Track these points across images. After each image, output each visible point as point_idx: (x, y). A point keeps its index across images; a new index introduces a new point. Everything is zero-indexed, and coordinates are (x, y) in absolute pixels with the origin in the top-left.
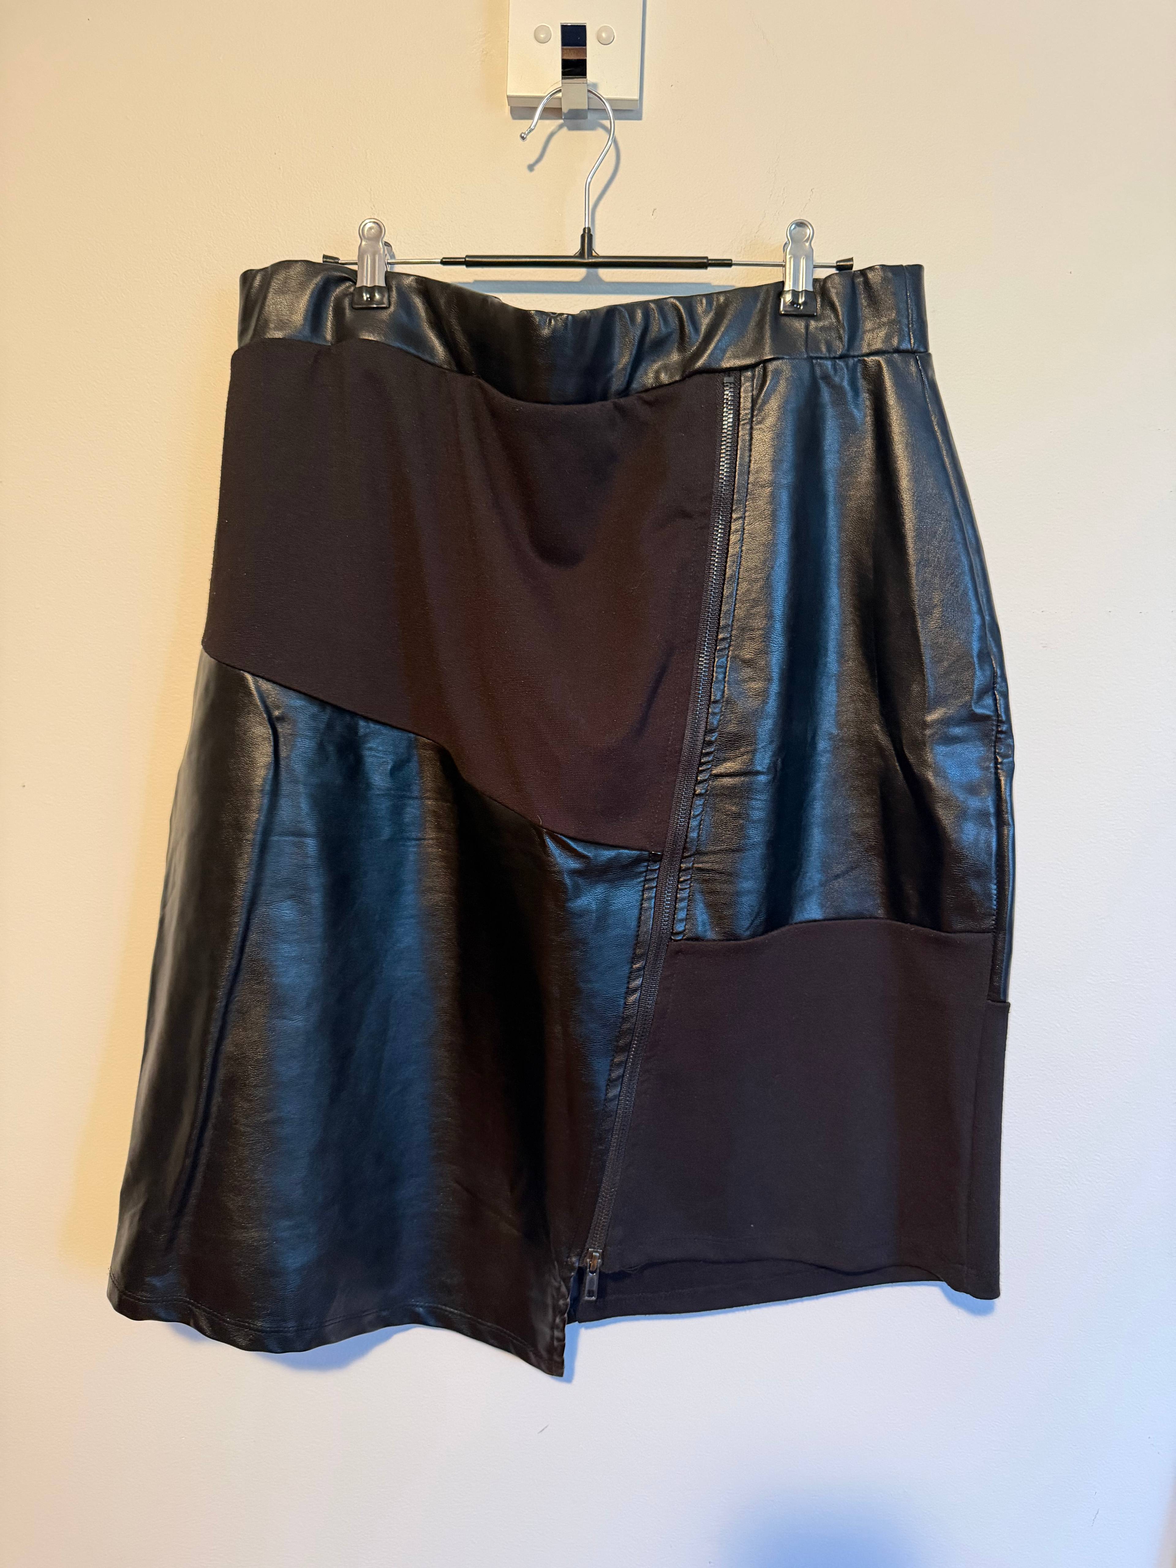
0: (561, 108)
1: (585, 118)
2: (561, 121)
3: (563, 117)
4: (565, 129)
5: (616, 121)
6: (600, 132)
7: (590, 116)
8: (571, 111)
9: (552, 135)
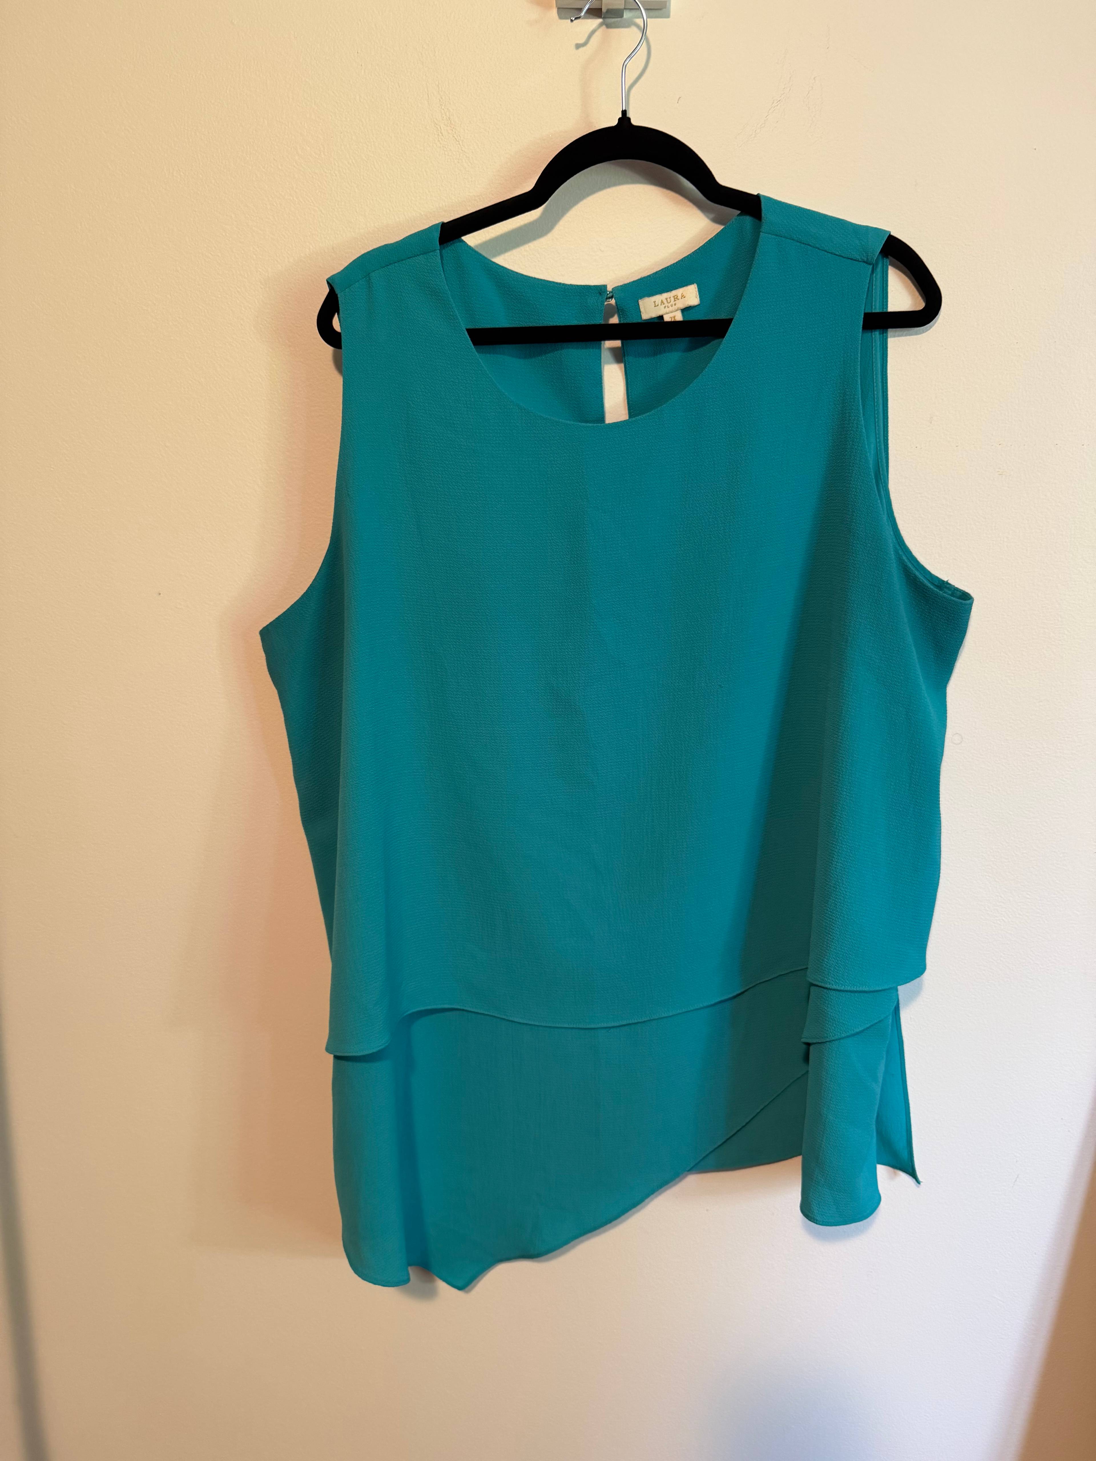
0: (601, 9)
1: (622, 16)
2: (600, 20)
3: (603, 17)
4: (604, 26)
5: (648, 19)
6: (634, 29)
7: (627, 15)
8: (609, 11)
9: (593, 32)
